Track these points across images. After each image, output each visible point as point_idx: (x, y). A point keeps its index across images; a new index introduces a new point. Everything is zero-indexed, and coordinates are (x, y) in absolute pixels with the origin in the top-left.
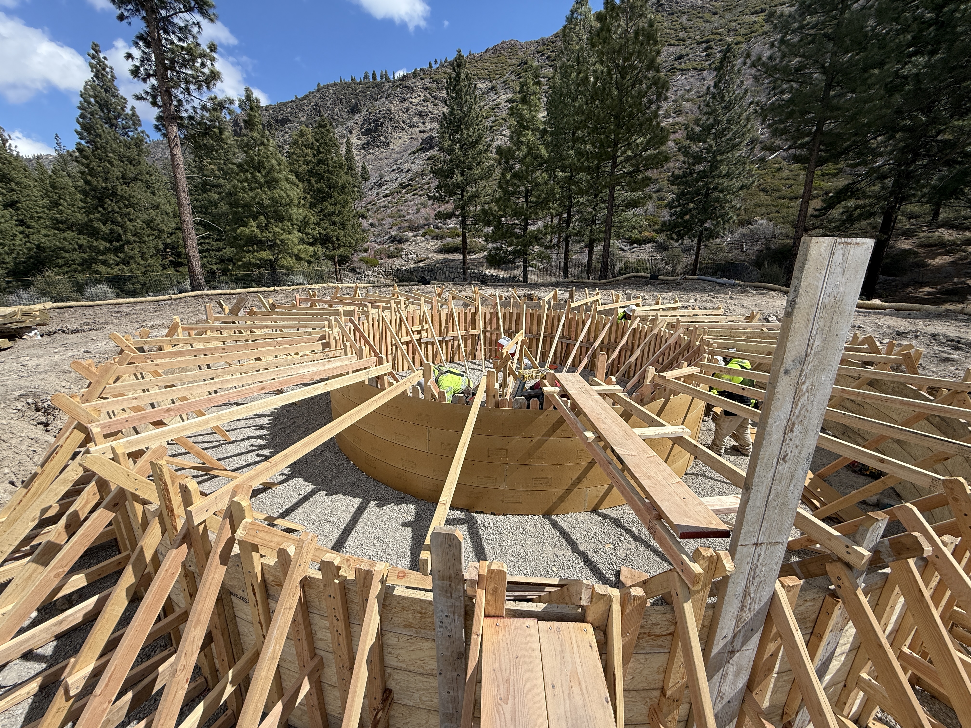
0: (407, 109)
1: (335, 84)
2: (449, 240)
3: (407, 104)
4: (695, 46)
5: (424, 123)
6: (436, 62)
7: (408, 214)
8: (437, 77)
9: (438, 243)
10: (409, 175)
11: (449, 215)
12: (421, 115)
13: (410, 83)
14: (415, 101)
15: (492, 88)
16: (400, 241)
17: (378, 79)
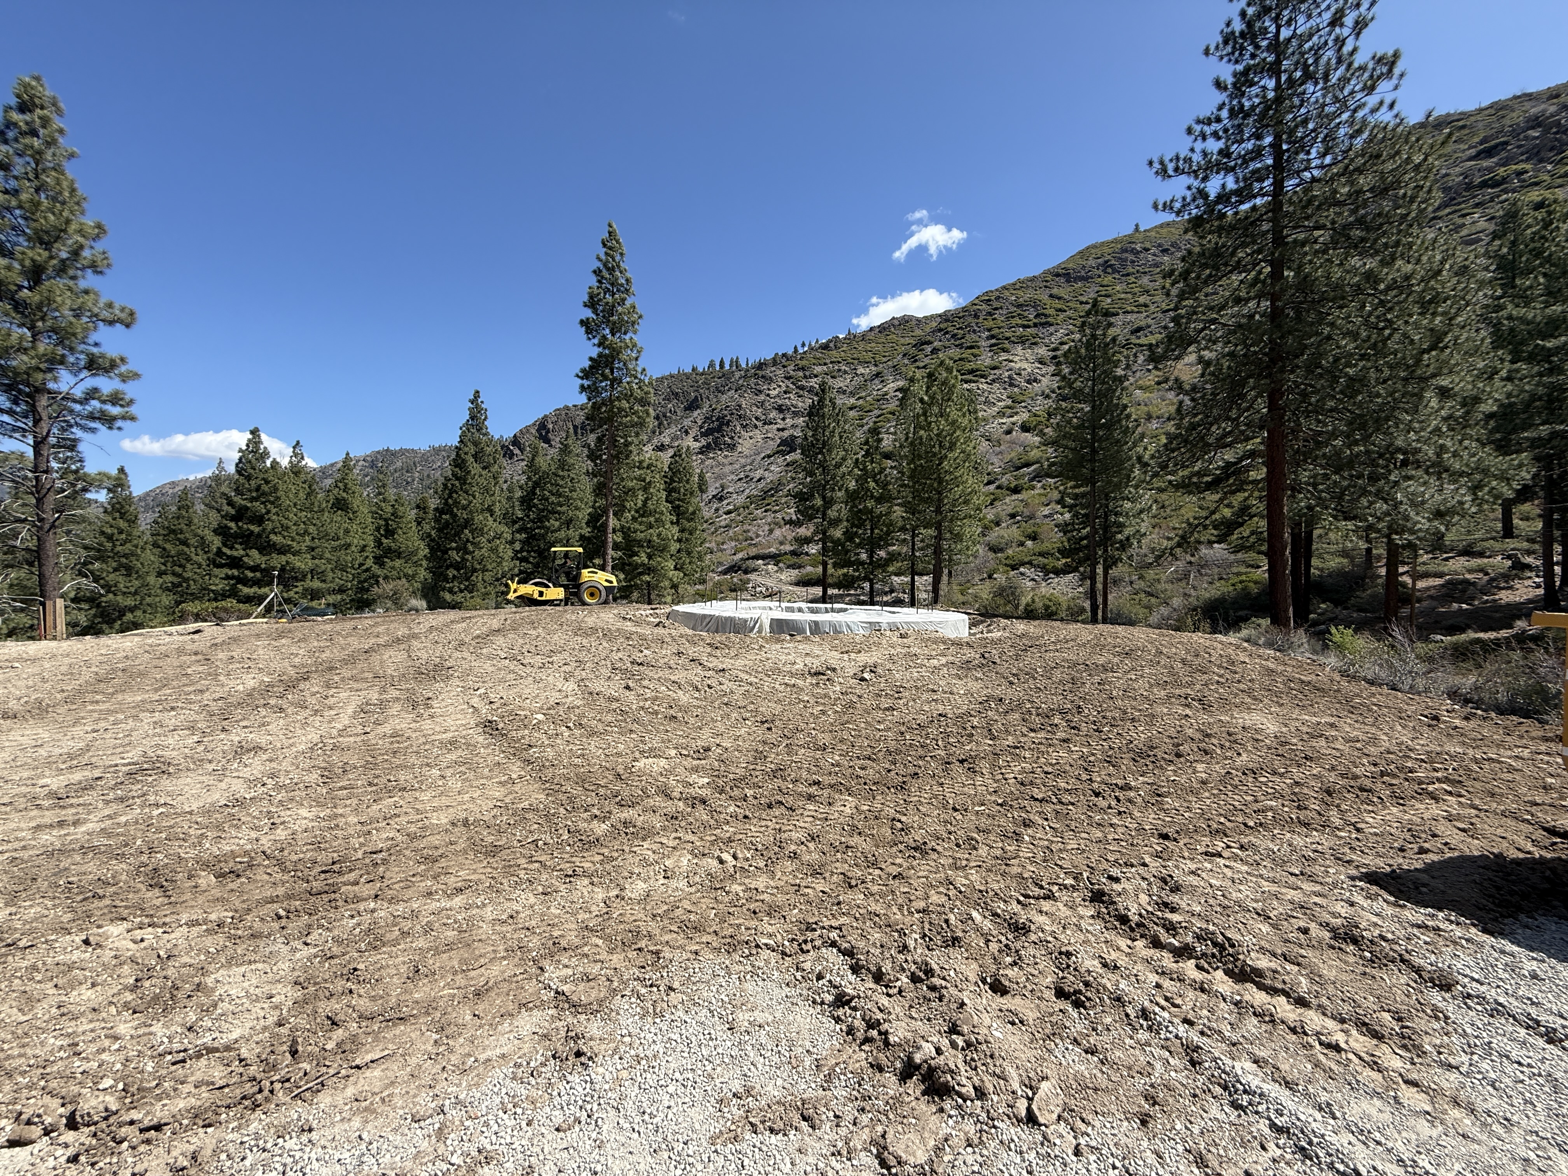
0: (763, 403)
1: (672, 376)
2: (809, 569)
3: (762, 397)
4: (1160, 315)
5: (784, 419)
6: (803, 345)
7: (758, 536)
8: (804, 362)
9: (794, 573)
10: (761, 485)
11: (807, 541)
12: (780, 409)
13: (768, 372)
14: (773, 393)
15: (878, 375)
16: (746, 572)
17: (727, 367)
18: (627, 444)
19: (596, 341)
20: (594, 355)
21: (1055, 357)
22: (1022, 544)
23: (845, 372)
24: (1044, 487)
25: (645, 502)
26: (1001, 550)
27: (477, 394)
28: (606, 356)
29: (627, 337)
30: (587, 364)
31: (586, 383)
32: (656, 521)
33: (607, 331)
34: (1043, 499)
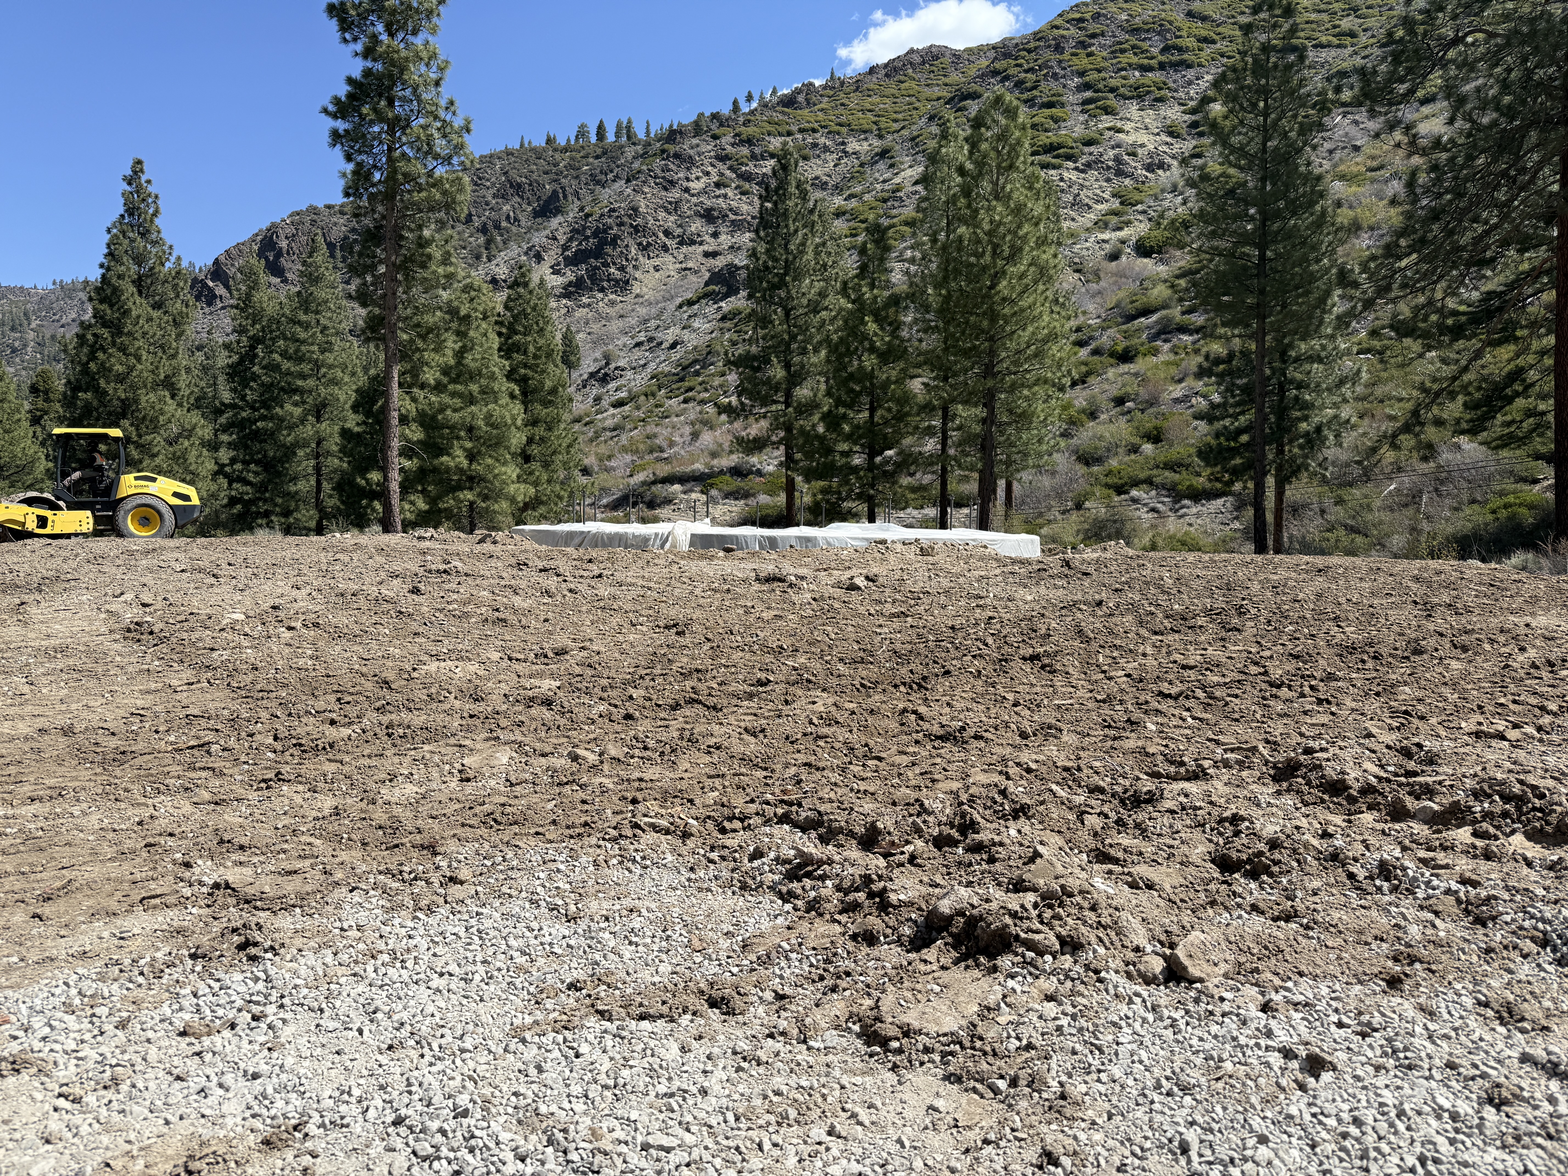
0: (677, 204)
2: (763, 499)
3: (676, 194)
5: (716, 235)
6: (749, 98)
8: (751, 130)
11: (759, 443)
12: (708, 216)
13: (686, 146)
14: (697, 186)
15: (884, 154)
17: (611, 138)
18: (423, 243)
19: (359, 47)
20: (357, 74)
21: (1194, 125)
22: (1134, 449)
23: (826, 149)
24: (1174, 351)
25: (460, 354)
26: (1099, 460)
27: (138, 166)
28: (380, 77)
29: (418, 41)
30: (343, 91)
31: (341, 125)
32: (483, 392)
33: (380, 28)
34: (1173, 371)
